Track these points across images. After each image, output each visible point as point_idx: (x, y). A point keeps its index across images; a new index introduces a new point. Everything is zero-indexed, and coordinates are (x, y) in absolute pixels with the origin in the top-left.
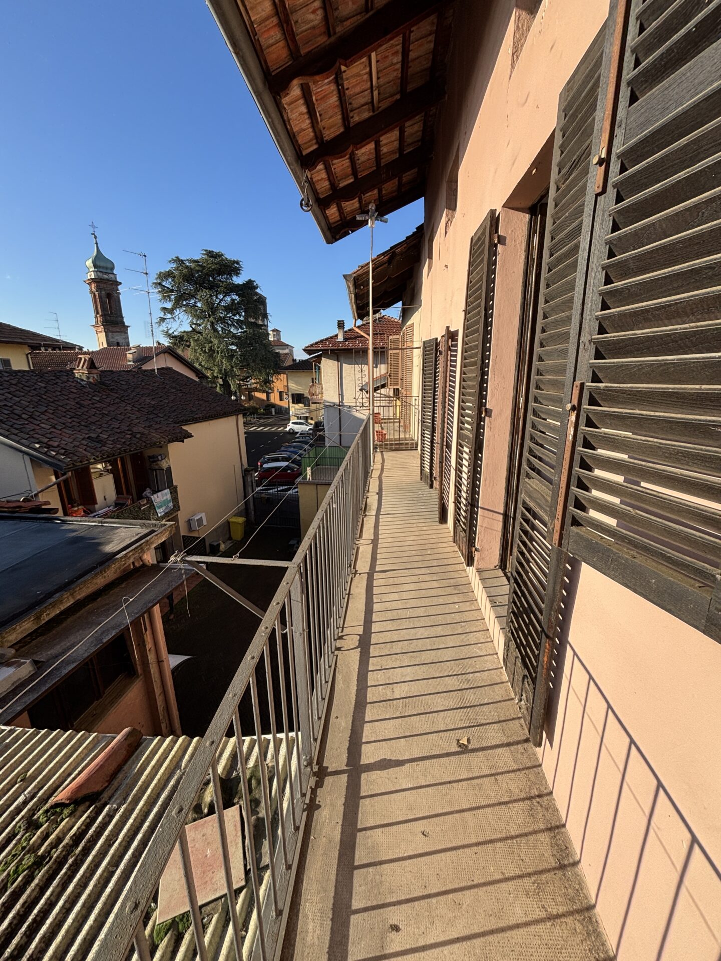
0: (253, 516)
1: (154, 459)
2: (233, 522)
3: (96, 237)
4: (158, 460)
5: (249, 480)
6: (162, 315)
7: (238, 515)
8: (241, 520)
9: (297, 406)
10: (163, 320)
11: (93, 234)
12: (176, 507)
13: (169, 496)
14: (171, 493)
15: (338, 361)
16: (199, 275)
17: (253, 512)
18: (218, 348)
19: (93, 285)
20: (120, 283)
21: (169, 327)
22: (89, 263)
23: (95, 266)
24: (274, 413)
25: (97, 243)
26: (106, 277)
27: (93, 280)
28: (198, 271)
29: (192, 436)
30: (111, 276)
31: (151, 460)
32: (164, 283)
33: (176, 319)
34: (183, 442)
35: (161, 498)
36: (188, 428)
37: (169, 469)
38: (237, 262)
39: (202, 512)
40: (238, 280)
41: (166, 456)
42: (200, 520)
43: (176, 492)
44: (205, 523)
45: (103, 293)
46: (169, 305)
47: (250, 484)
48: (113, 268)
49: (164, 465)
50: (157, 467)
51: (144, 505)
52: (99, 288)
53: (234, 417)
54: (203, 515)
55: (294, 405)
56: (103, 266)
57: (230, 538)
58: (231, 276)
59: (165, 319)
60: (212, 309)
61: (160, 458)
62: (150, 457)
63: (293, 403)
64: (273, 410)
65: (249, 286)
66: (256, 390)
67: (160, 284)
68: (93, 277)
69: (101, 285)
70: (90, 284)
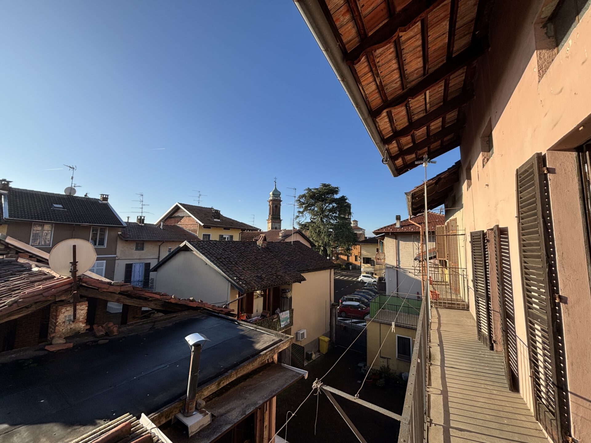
0: (334, 338)
1: (285, 291)
2: (322, 340)
3: (276, 183)
4: (286, 292)
5: (334, 312)
6: (297, 214)
7: (325, 335)
8: (327, 339)
9: (366, 265)
10: (298, 217)
11: (275, 181)
12: (291, 323)
13: (288, 315)
14: (290, 313)
15: (396, 239)
16: (318, 196)
17: (334, 335)
18: (323, 230)
19: (271, 202)
20: (282, 201)
21: (300, 220)
22: (271, 193)
23: (273, 194)
24: (351, 269)
25: (275, 185)
26: (276, 198)
27: (271, 200)
28: (317, 193)
29: (305, 280)
30: (279, 198)
31: (283, 291)
32: (301, 200)
33: (304, 216)
34: (300, 283)
35: (284, 315)
36: (305, 275)
37: (291, 298)
38: (337, 188)
39: (305, 329)
40: (337, 196)
41: (291, 290)
42: (303, 334)
43: (293, 313)
44: (305, 337)
45: (274, 205)
46: (301, 210)
47: (334, 314)
48: (280, 195)
49: (289, 295)
50: (285, 296)
51: (275, 319)
52: (273, 204)
53: (329, 270)
54: (305, 331)
55: (364, 264)
56: (277, 194)
57: (319, 351)
58: (333, 195)
59: (299, 216)
60: (322, 211)
61: (287, 290)
62: (283, 290)
63: (364, 263)
64: (351, 266)
65: (343, 199)
66: (341, 254)
67: (299, 200)
68: (271, 199)
69: (274, 202)
70: (269, 202)
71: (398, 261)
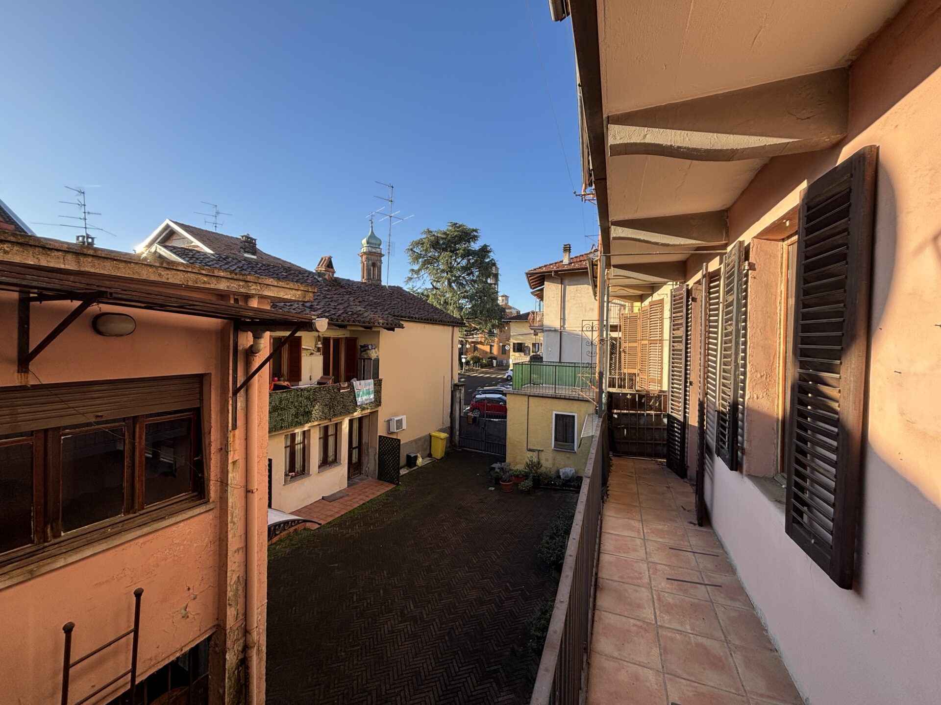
0: (457, 438)
1: (365, 348)
2: (435, 437)
3: (372, 223)
4: (368, 349)
5: (458, 396)
6: (410, 275)
7: (442, 430)
8: (444, 435)
9: (517, 354)
10: (410, 279)
11: (371, 220)
12: (378, 402)
13: (372, 388)
14: (375, 384)
15: (562, 284)
16: (444, 243)
17: (458, 433)
18: (451, 300)
19: (364, 257)
20: (384, 255)
21: (414, 285)
22: (364, 241)
23: (368, 243)
24: (495, 365)
25: (372, 227)
26: (374, 250)
27: (365, 253)
28: (443, 239)
29: (403, 328)
30: (378, 250)
31: (362, 349)
32: (415, 250)
33: (421, 278)
34: (394, 331)
35: (364, 390)
36: (405, 324)
37: (377, 361)
38: (476, 231)
39: (403, 415)
40: (475, 246)
41: (376, 346)
42: (399, 422)
43: (380, 385)
44: (404, 427)
45: (370, 262)
46: (416, 267)
47: (458, 400)
48: (380, 245)
49: (373, 354)
50: (366, 356)
51: (344, 388)
52: (368, 259)
53: (450, 328)
54: (404, 418)
55: (514, 353)
56: (374, 242)
57: (430, 455)
58: (469, 242)
59: (412, 278)
60: (451, 269)
61: (370, 347)
62: (362, 347)
63: (514, 351)
64: (495, 361)
65: (484, 251)
67: (412, 250)
68: (365, 251)
69: (369, 256)
70: (362, 256)
71: (563, 319)
